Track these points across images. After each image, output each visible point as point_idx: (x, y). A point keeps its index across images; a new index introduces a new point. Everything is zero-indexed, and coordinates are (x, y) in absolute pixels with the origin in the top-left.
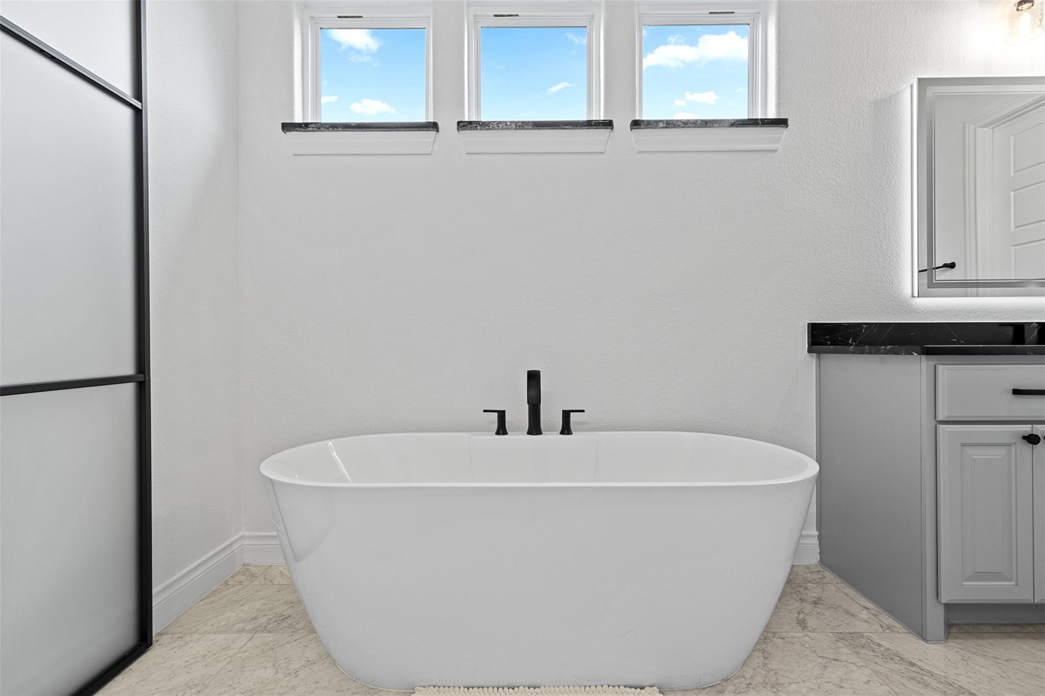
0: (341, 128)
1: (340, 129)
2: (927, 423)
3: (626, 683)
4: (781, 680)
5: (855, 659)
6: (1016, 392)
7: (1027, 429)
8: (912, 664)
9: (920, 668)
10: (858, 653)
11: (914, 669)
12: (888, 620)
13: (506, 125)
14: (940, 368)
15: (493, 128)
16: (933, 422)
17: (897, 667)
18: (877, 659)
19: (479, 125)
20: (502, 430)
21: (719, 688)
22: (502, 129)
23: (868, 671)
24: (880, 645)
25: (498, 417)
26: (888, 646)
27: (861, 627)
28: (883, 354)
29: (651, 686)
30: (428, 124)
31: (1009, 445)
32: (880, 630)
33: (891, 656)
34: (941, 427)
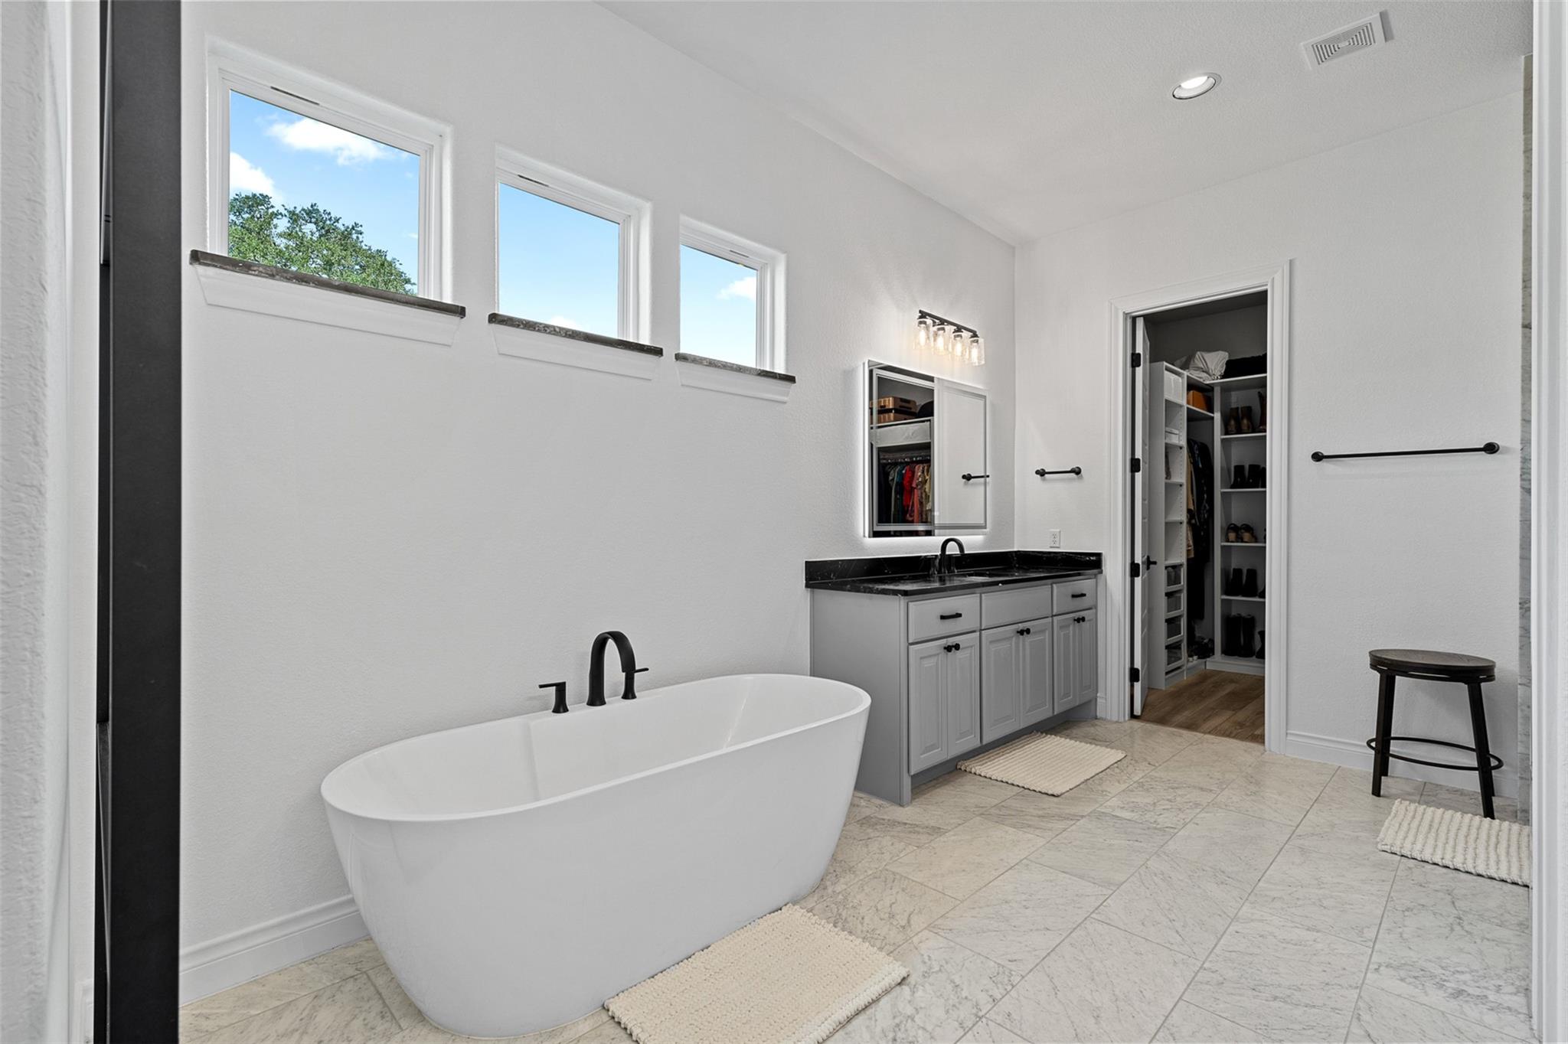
0: (313, 283)
1: (311, 284)
2: (904, 645)
3: (768, 911)
4: (852, 864)
5: (878, 834)
6: (943, 617)
7: (943, 642)
8: (906, 824)
9: (909, 824)
10: (876, 829)
11: (907, 826)
12: (878, 802)
13: (555, 330)
14: (911, 604)
15: (539, 331)
16: (907, 644)
17: (899, 829)
18: (888, 829)
19: (523, 324)
20: (561, 706)
21: (822, 886)
22: (549, 333)
23: (888, 838)
24: (884, 819)
25: (556, 690)
26: (888, 818)
27: (867, 812)
28: (875, 593)
29: (786, 905)
30: (454, 308)
31: (938, 654)
32: (877, 809)
33: (894, 823)
34: (911, 647)
